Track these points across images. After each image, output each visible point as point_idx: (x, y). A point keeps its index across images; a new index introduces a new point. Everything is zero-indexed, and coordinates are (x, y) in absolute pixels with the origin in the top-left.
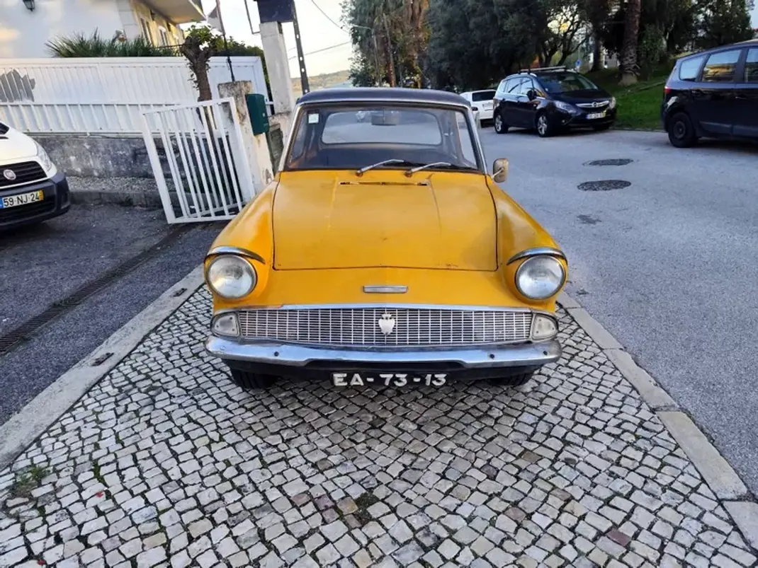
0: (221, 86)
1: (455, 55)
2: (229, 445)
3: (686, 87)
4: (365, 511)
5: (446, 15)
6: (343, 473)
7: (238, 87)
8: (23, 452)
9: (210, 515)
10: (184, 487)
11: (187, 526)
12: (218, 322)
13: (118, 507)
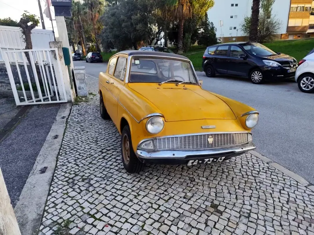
0: (50, 43)
1: (116, 37)
2: (144, 196)
3: (211, 57)
4: (217, 209)
5: (112, 20)
6: (197, 198)
7: (59, 44)
8: (43, 217)
9: (163, 223)
10: (142, 215)
11: (158, 229)
12: (144, 144)
13: (121, 229)
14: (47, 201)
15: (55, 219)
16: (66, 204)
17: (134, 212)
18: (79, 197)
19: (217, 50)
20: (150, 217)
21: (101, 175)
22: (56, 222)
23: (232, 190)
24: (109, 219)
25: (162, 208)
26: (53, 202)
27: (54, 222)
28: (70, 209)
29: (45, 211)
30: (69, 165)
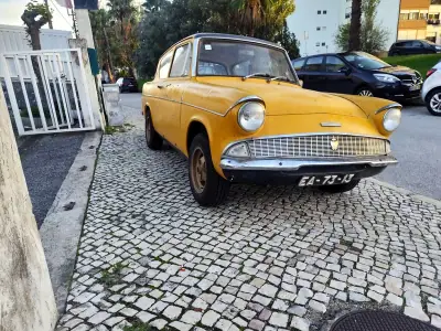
0: (70, 41)
2: (234, 233)
4: (352, 247)
6: (317, 235)
7: (83, 42)
9: (272, 264)
10: (235, 255)
11: (266, 272)
12: (232, 150)
13: (206, 273)
14: (80, 243)
15: (96, 264)
16: (111, 245)
17: (222, 252)
18: (130, 236)
19: (305, 65)
20: (249, 258)
21: (160, 210)
22: (99, 267)
23: (367, 224)
24: (184, 262)
25: (266, 247)
26: (90, 244)
27: (95, 268)
28: (119, 251)
29: (78, 255)
30: (108, 200)
